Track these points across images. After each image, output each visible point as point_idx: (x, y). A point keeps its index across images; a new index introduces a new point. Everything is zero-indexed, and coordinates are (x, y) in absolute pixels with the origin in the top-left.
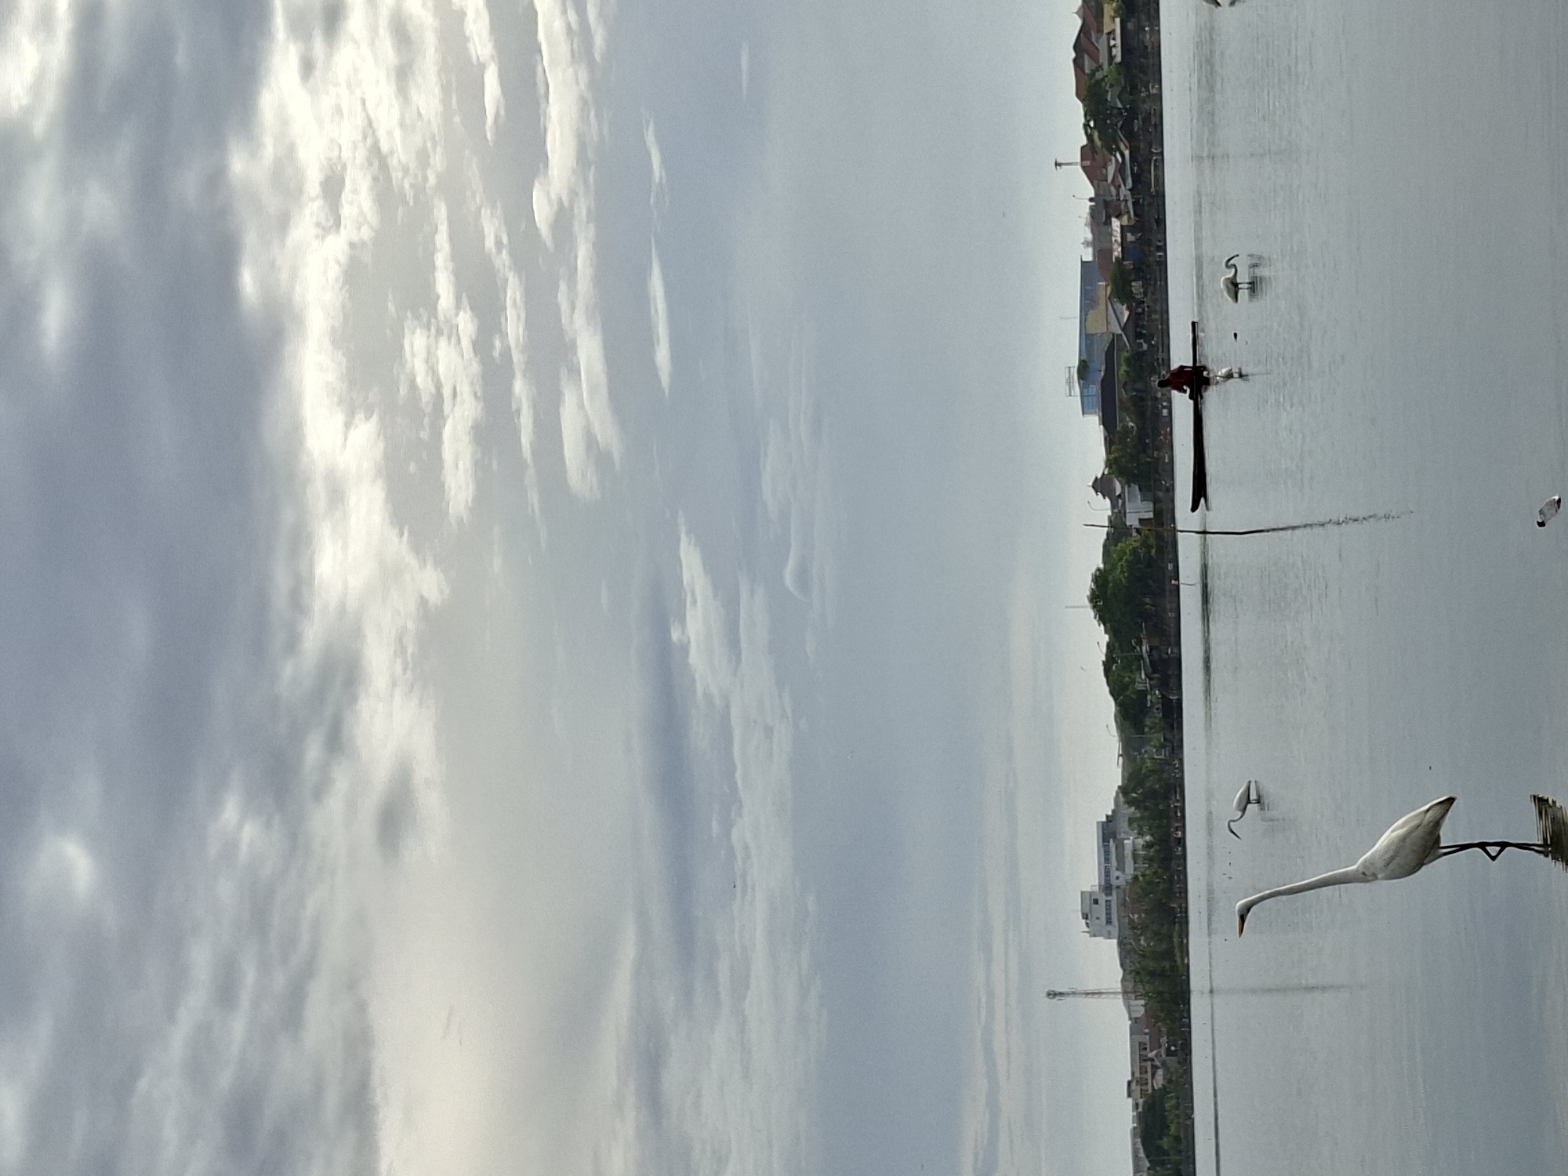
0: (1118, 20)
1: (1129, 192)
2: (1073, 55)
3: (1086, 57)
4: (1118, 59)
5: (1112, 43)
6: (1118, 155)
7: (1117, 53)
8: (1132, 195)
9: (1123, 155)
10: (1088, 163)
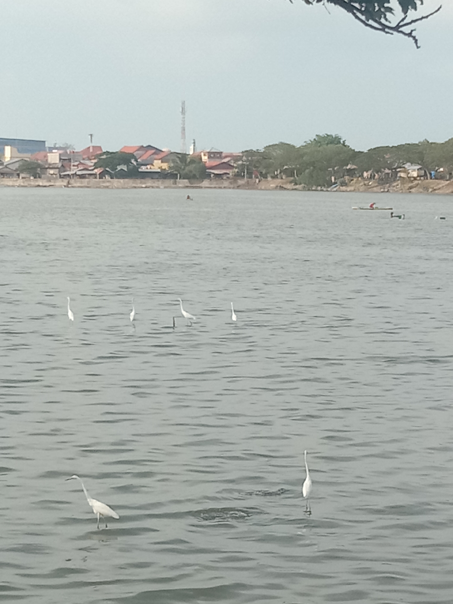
0: (159, 170)
1: (74, 172)
2: (145, 146)
3: (143, 152)
4: (140, 170)
5: (149, 167)
6: (93, 168)
7: (143, 169)
8: (73, 175)
9: (93, 170)
10: (91, 150)
